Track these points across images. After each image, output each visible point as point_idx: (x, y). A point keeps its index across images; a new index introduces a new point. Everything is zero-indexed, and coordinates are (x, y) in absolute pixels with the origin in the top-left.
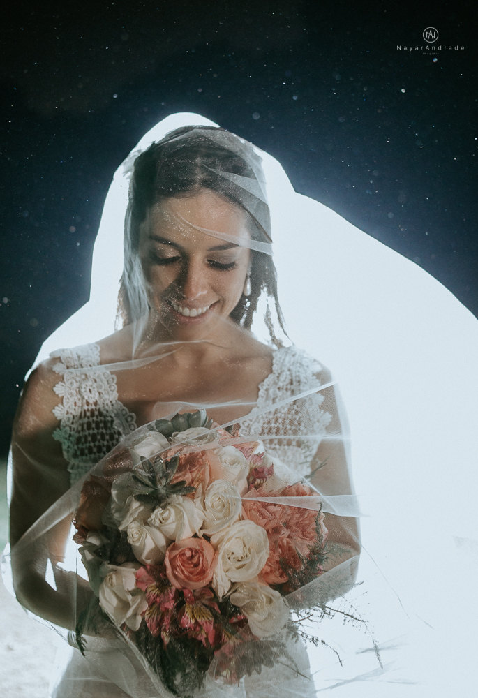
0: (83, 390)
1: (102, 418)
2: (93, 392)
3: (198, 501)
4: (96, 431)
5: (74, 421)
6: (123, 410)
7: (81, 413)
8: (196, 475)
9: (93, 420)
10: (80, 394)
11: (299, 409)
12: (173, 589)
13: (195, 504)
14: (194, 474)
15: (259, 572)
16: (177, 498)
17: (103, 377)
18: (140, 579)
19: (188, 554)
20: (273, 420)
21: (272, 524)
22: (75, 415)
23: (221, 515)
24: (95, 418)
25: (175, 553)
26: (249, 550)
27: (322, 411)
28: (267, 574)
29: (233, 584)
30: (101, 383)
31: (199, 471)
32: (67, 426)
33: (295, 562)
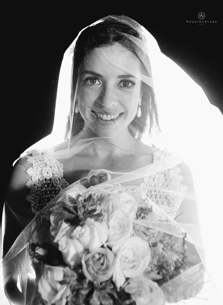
0: (43, 172)
1: (54, 188)
2: (49, 173)
3: (104, 224)
4: (49, 196)
5: (38, 190)
6: (66, 183)
7: (42, 185)
8: (104, 208)
9: (48, 189)
10: (42, 174)
11: (168, 184)
12: (87, 281)
13: (102, 225)
14: (102, 207)
15: (144, 270)
16: (90, 220)
17: (55, 165)
18: (66, 275)
19: (97, 256)
20: (153, 191)
21: (153, 241)
22: (39, 186)
23: (119, 232)
24: (49, 188)
25: (89, 256)
26: (137, 257)
27: (182, 185)
28: (149, 272)
29: (127, 279)
30: (54, 168)
31: (105, 205)
32: (34, 193)
33: (167, 266)
